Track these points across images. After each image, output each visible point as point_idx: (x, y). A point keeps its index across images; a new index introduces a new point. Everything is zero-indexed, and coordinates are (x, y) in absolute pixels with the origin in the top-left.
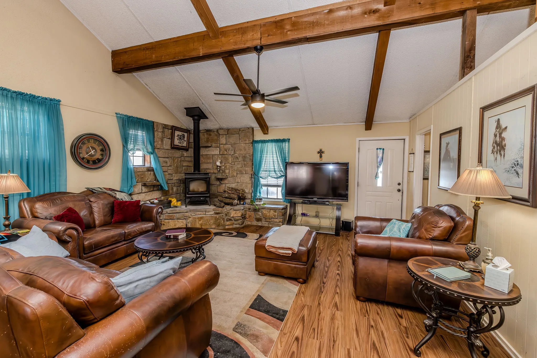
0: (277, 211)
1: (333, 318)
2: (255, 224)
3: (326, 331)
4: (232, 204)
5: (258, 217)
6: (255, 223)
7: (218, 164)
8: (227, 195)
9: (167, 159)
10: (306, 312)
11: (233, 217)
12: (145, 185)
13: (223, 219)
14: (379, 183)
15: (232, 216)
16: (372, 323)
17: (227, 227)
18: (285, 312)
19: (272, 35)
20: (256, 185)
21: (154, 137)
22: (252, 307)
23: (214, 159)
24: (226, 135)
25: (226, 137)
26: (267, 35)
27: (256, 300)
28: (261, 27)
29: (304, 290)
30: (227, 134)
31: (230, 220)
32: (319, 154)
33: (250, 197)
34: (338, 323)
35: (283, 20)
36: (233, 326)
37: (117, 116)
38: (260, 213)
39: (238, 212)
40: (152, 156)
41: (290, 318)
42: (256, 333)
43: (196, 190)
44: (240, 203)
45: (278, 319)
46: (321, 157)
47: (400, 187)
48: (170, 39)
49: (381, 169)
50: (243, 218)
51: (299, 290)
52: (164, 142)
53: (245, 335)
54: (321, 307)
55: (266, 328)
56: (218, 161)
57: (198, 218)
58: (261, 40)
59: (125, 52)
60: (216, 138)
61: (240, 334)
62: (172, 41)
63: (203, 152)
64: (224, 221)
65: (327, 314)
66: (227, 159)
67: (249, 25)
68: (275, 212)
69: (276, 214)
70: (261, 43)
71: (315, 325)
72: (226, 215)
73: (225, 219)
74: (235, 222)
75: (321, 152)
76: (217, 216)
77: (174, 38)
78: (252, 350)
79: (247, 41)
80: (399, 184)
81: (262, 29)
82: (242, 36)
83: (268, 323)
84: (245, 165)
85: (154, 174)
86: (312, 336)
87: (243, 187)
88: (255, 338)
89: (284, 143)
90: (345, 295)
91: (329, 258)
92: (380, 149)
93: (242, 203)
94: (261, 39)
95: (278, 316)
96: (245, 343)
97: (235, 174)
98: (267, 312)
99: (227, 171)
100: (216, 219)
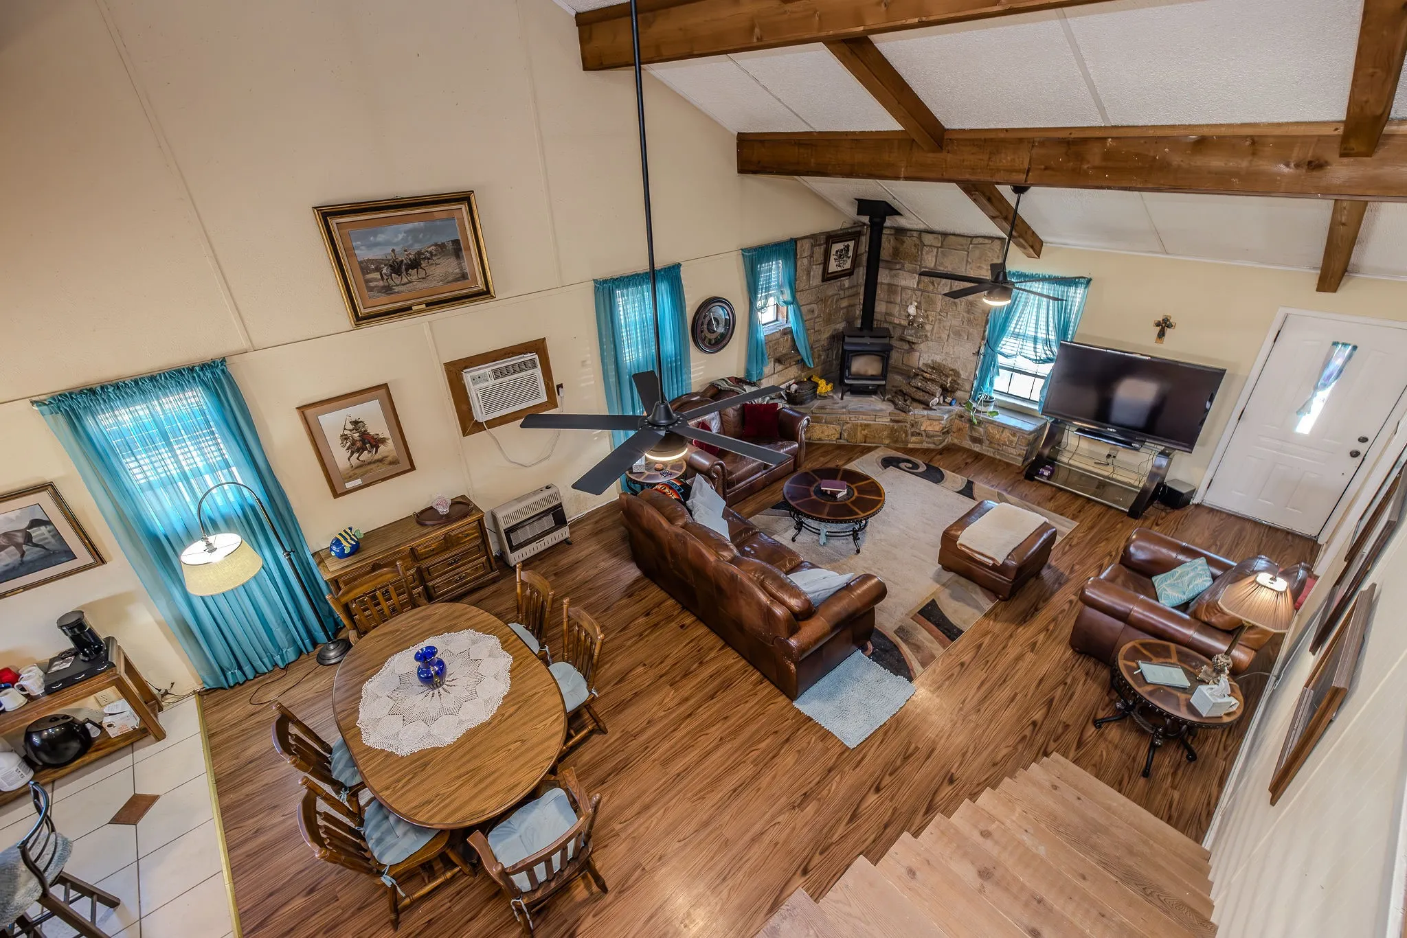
0: (1018, 435)
1: (1019, 658)
2: (967, 447)
3: (1000, 669)
4: (927, 406)
5: (975, 434)
6: (967, 444)
7: (912, 310)
8: (920, 384)
9: (813, 305)
10: (987, 640)
11: (925, 431)
12: (778, 361)
13: (906, 432)
14: (1305, 425)
15: (923, 428)
16: (1069, 681)
17: (910, 446)
18: (961, 632)
19: (1053, 169)
20: (987, 366)
21: (796, 271)
22: (921, 612)
23: (904, 295)
24: (938, 248)
25: (937, 252)
26: (1043, 167)
27: (928, 605)
28: (1033, 146)
29: (999, 610)
30: (941, 247)
31: (919, 434)
32: (1159, 328)
33: (967, 387)
34: (1023, 665)
35: (1085, 141)
36: (896, 627)
37: (743, 255)
38: (981, 429)
39: (935, 423)
40: (791, 307)
41: (964, 641)
42: (918, 643)
43: (862, 371)
44: (944, 401)
45: (949, 637)
46: (1161, 335)
47: (1362, 448)
48: (847, 133)
49: (1322, 396)
50: (943, 433)
51: (994, 608)
52: (812, 273)
53: (905, 641)
54: (1011, 641)
55: (932, 642)
56: (911, 304)
57: (861, 425)
58: (1027, 175)
59: (762, 142)
60: (914, 250)
61: (901, 638)
62: (850, 137)
63: (884, 277)
64: (906, 436)
65: (1013, 651)
66: (931, 302)
67: (1009, 135)
68: (1014, 435)
69: (1015, 439)
70: (1026, 181)
71: (991, 658)
72: (912, 425)
73: (909, 432)
74: (927, 440)
75: (1164, 326)
76: (896, 426)
77: (854, 133)
78: (910, 658)
79: (998, 170)
80: (1363, 440)
81: (1034, 151)
82: (990, 158)
83: (935, 637)
84: (969, 321)
85: (793, 338)
86: (982, 667)
87: (957, 366)
88: (917, 648)
89: (1072, 290)
90: (1056, 637)
91: (1077, 567)
92: (1345, 345)
93: (949, 400)
94: (1028, 171)
95: (948, 634)
96: (905, 649)
97: (944, 336)
98: (937, 625)
99: (928, 327)
100: (893, 431)
